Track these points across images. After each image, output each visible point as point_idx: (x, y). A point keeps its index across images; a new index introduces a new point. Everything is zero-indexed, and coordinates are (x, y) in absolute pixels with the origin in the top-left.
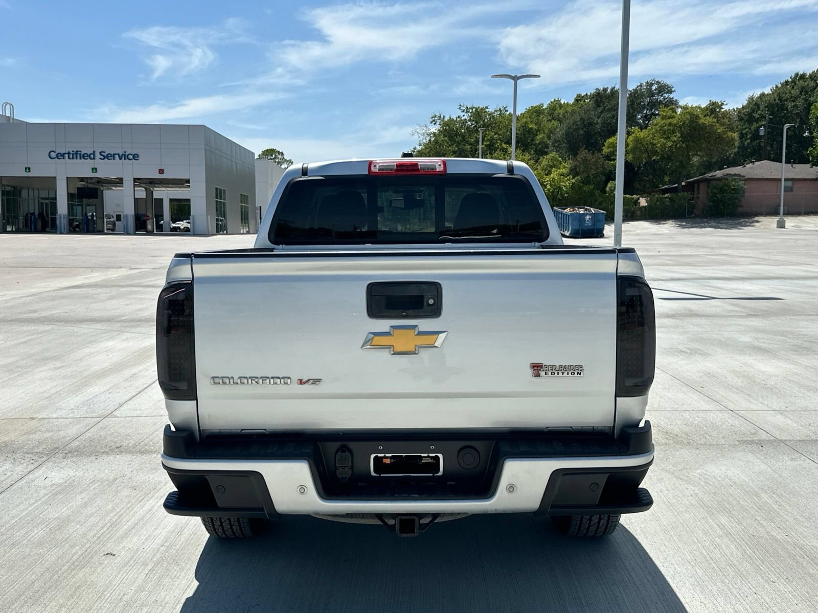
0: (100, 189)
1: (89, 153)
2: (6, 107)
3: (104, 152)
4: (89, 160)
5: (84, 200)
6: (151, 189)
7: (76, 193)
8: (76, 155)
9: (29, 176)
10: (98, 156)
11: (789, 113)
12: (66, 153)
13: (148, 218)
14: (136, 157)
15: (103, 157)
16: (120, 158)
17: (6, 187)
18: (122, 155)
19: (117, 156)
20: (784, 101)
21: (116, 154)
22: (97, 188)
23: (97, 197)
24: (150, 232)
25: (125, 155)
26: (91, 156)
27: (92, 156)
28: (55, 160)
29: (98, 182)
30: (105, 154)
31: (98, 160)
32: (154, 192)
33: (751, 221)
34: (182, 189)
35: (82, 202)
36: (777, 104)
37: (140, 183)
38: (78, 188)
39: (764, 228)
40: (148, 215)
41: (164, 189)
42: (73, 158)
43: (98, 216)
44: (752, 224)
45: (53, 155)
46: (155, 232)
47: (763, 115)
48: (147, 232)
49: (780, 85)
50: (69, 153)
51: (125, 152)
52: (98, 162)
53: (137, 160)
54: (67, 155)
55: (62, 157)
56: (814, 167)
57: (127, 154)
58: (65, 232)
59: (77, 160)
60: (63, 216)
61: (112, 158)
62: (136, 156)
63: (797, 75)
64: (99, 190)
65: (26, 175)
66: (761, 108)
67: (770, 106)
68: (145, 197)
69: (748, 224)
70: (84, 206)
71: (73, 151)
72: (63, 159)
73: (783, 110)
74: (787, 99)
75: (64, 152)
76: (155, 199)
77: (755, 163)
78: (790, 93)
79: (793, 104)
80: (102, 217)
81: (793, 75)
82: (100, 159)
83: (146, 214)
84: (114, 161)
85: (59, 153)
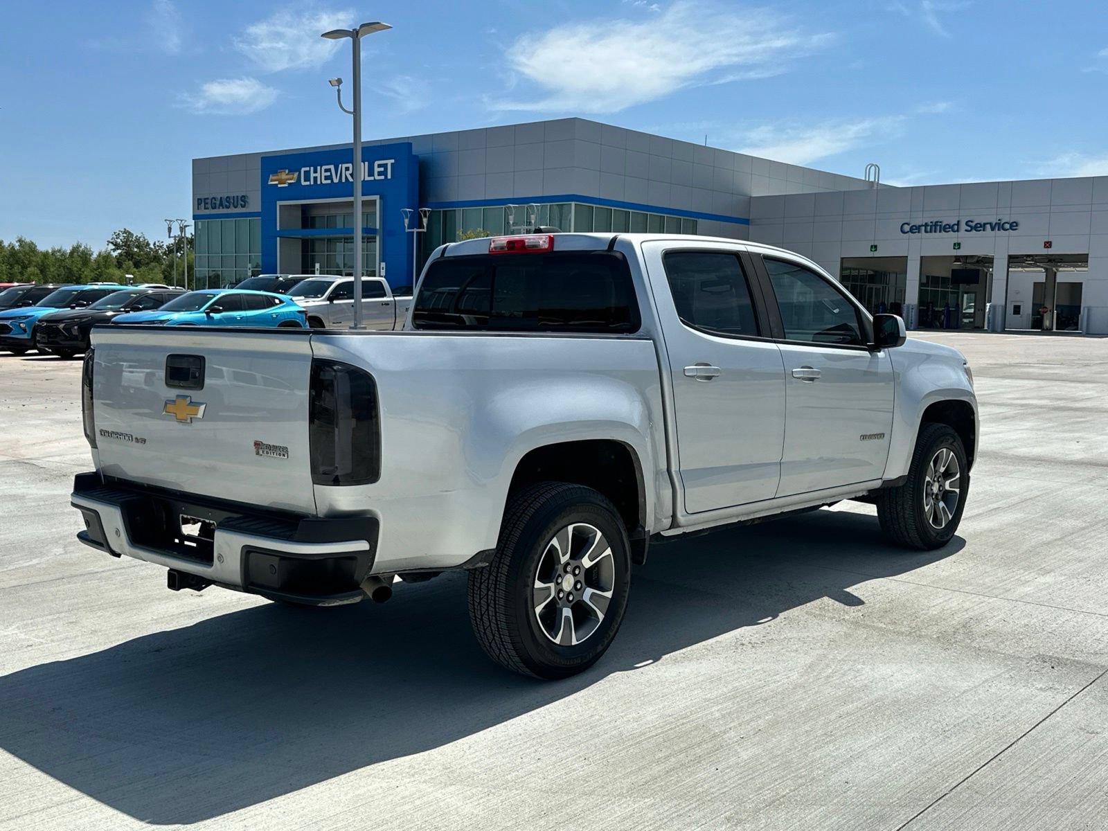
0: (984, 271)
1: (952, 224)
2: (871, 170)
3: (972, 222)
4: (952, 232)
5: (961, 285)
6: (1054, 269)
7: (950, 276)
8: (935, 227)
9: (875, 256)
10: (963, 227)
12: (922, 226)
13: (1045, 310)
14: (1014, 226)
15: (969, 228)
16: (993, 229)
17: (852, 271)
18: (996, 223)
19: (988, 226)
21: (987, 223)
22: (979, 270)
23: (977, 282)
24: (1047, 329)
25: (999, 224)
26: (954, 228)
27: (956, 227)
28: (908, 234)
29: (978, 262)
30: (973, 224)
31: (962, 232)
32: (1058, 274)
34: (1078, 269)
35: (959, 289)
37: (1036, 262)
38: (953, 270)
40: (1046, 305)
41: (1072, 269)
42: (931, 232)
43: (977, 307)
45: (907, 228)
46: (1055, 330)
48: (1043, 330)
50: (926, 225)
51: (999, 220)
52: (963, 235)
53: (1016, 229)
54: (923, 228)
55: (917, 231)
57: (1003, 222)
58: (912, 328)
59: (936, 234)
60: (911, 307)
61: (982, 229)
62: (1015, 224)
64: (980, 273)
65: (871, 254)
68: (1044, 281)
70: (960, 294)
71: (931, 222)
72: (919, 232)
75: (920, 224)
76: (1058, 283)
80: (983, 309)
82: (966, 230)
83: (1044, 305)
84: (984, 232)
85: (914, 226)
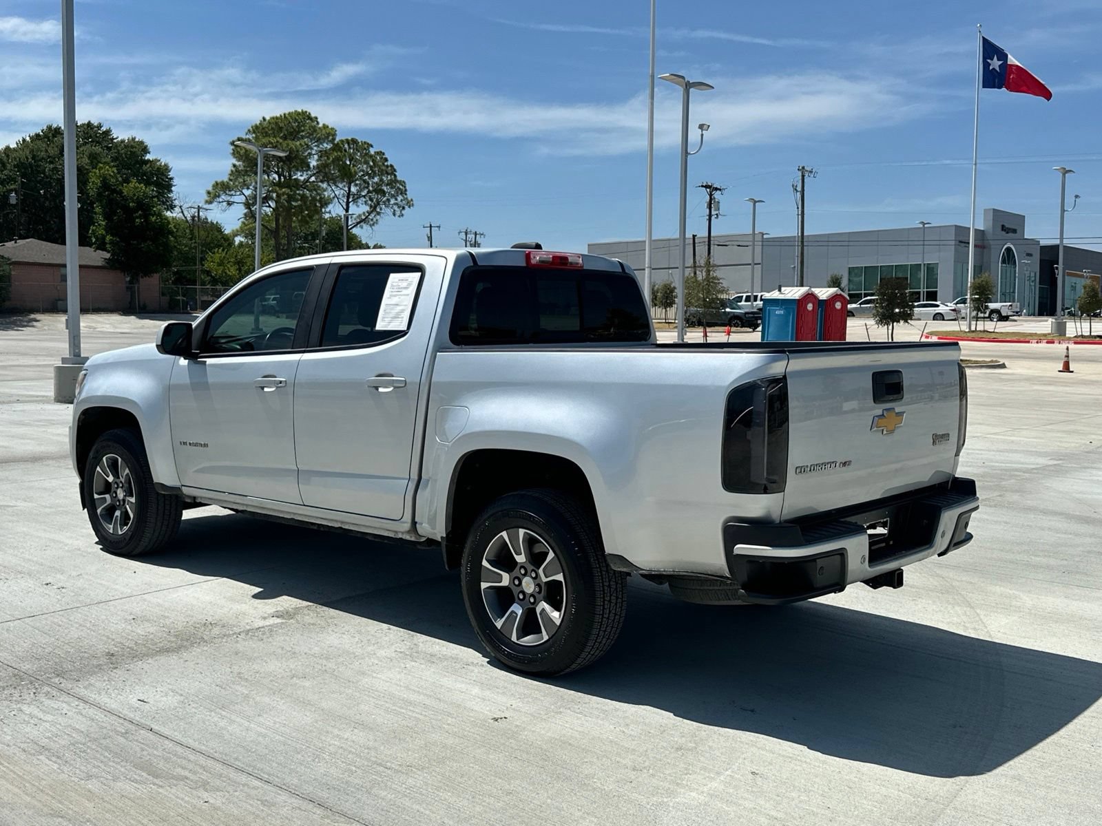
11: (47, 178)
20: (40, 160)
33: (26, 319)
36: (30, 164)
39: (49, 329)
44: (30, 324)
47: (10, 176)
49: (28, 139)
56: (97, 251)
63: (50, 128)
66: (9, 166)
67: (20, 166)
69: (25, 324)
73: (39, 172)
74: (43, 158)
77: (18, 241)
78: (47, 151)
79: (52, 166)
81: (45, 128)
